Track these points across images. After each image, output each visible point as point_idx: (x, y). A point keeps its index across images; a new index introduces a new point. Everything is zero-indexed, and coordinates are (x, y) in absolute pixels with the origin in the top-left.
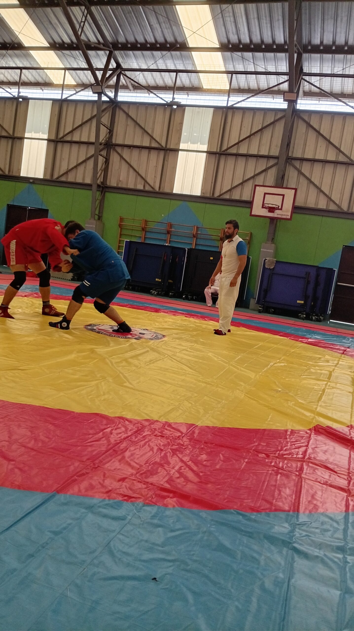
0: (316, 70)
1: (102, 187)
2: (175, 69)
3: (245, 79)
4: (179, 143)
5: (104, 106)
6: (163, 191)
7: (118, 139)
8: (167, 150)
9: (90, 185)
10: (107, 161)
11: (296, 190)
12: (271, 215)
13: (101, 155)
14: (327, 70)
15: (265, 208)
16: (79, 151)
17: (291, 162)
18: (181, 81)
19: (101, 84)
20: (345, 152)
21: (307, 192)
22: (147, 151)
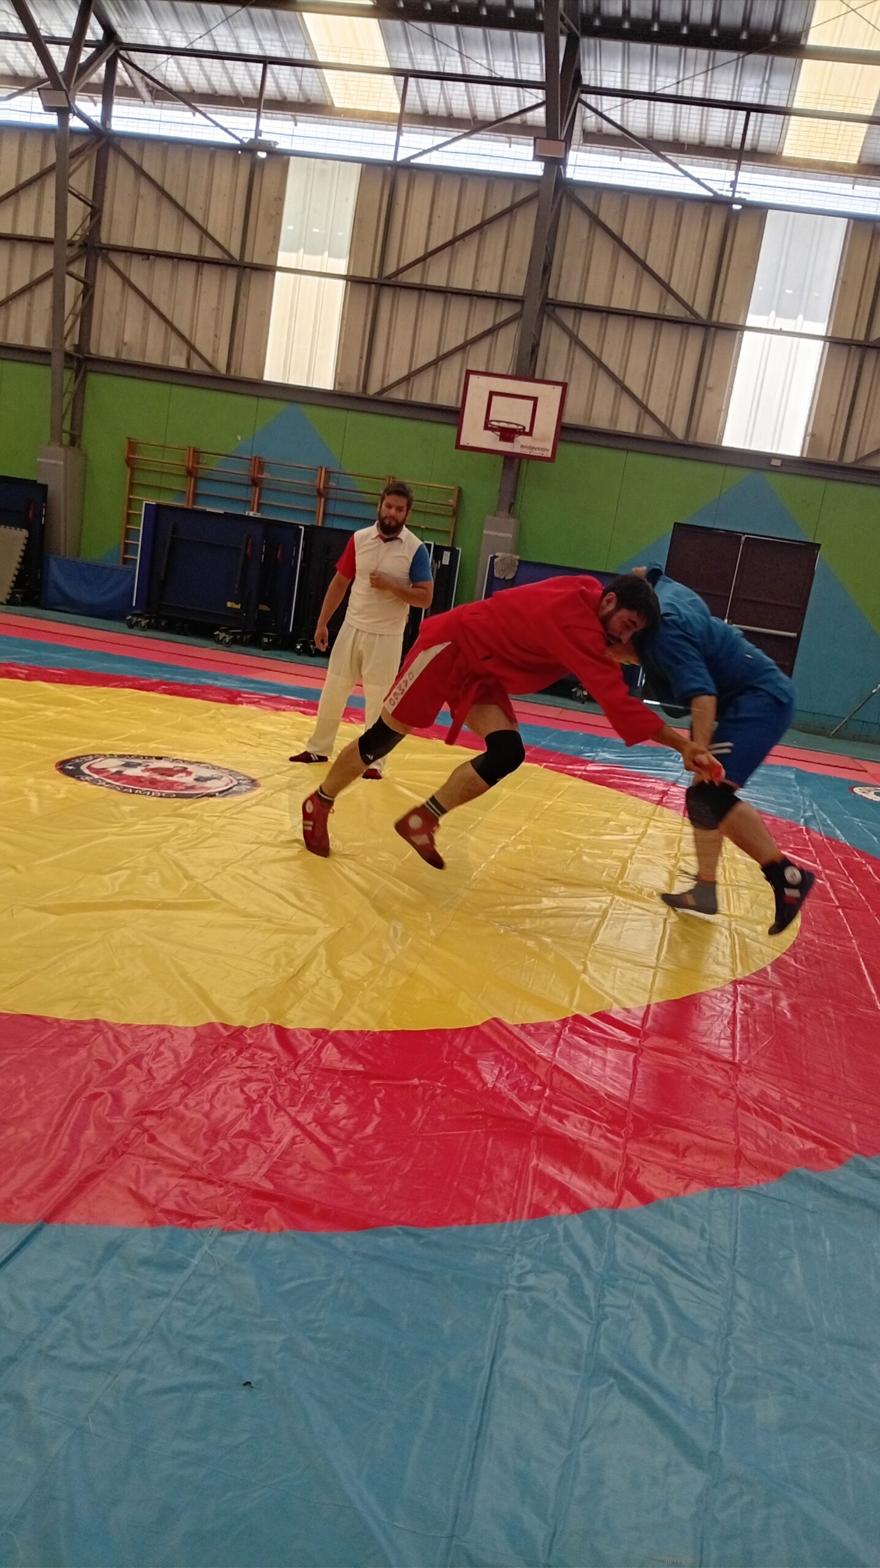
0: (612, 80)
1: (78, 358)
2: (261, 53)
3: (439, 91)
4: (274, 251)
5: (75, 145)
6: (237, 374)
7: (115, 233)
8: (245, 267)
9: (44, 353)
10: (88, 291)
11: (565, 386)
12: (505, 447)
13: (71, 275)
14: (638, 81)
15: (493, 429)
16: (11, 261)
17: (554, 312)
18: (277, 83)
19: (65, 88)
20: (681, 294)
21: (593, 388)
22: (193, 267)
